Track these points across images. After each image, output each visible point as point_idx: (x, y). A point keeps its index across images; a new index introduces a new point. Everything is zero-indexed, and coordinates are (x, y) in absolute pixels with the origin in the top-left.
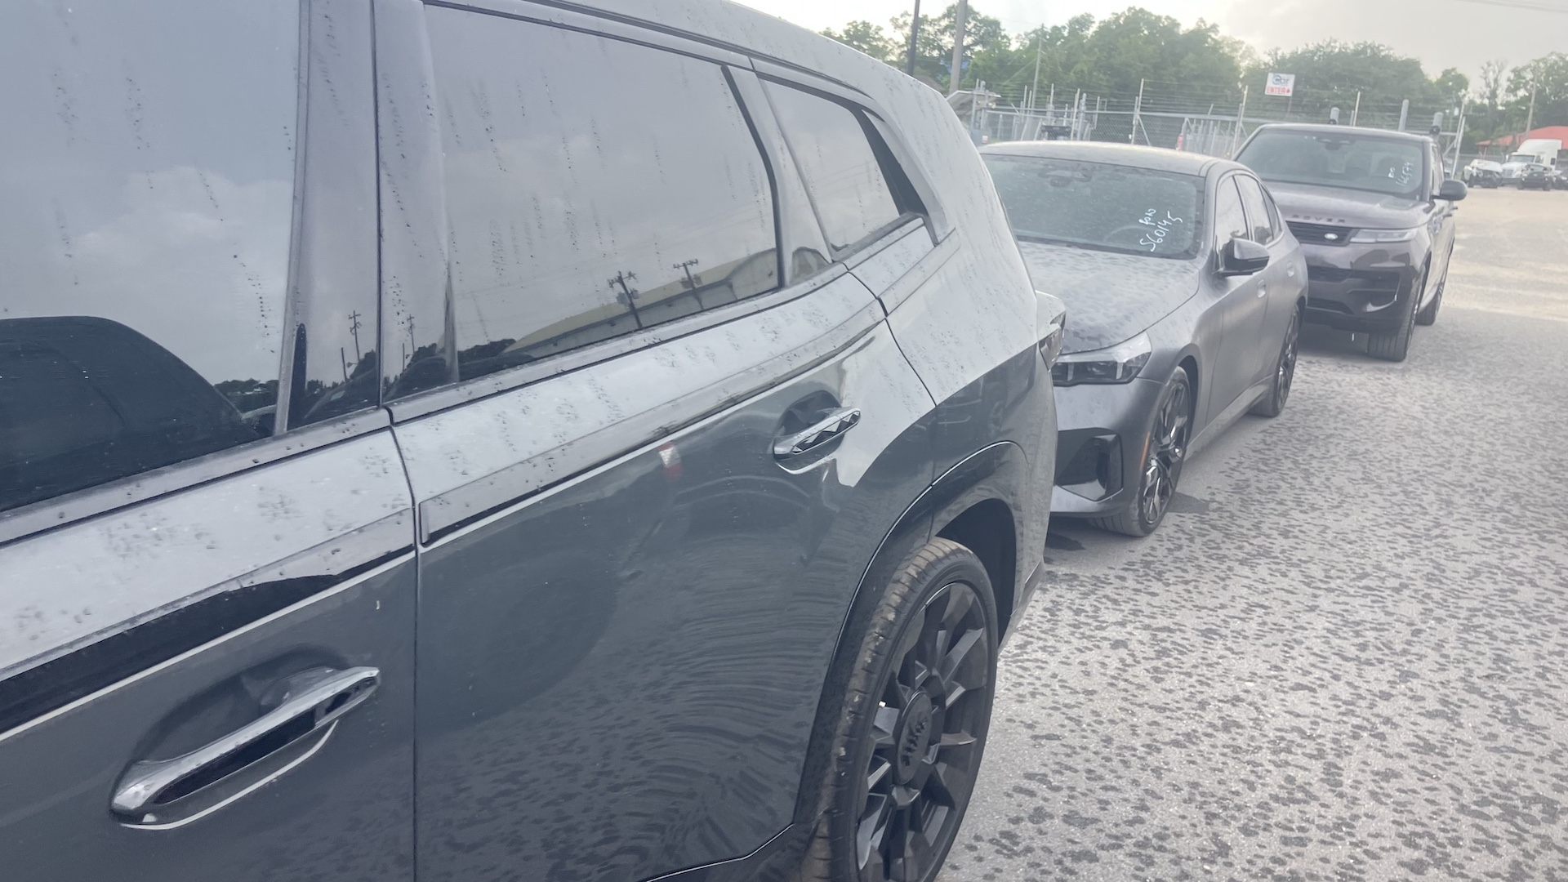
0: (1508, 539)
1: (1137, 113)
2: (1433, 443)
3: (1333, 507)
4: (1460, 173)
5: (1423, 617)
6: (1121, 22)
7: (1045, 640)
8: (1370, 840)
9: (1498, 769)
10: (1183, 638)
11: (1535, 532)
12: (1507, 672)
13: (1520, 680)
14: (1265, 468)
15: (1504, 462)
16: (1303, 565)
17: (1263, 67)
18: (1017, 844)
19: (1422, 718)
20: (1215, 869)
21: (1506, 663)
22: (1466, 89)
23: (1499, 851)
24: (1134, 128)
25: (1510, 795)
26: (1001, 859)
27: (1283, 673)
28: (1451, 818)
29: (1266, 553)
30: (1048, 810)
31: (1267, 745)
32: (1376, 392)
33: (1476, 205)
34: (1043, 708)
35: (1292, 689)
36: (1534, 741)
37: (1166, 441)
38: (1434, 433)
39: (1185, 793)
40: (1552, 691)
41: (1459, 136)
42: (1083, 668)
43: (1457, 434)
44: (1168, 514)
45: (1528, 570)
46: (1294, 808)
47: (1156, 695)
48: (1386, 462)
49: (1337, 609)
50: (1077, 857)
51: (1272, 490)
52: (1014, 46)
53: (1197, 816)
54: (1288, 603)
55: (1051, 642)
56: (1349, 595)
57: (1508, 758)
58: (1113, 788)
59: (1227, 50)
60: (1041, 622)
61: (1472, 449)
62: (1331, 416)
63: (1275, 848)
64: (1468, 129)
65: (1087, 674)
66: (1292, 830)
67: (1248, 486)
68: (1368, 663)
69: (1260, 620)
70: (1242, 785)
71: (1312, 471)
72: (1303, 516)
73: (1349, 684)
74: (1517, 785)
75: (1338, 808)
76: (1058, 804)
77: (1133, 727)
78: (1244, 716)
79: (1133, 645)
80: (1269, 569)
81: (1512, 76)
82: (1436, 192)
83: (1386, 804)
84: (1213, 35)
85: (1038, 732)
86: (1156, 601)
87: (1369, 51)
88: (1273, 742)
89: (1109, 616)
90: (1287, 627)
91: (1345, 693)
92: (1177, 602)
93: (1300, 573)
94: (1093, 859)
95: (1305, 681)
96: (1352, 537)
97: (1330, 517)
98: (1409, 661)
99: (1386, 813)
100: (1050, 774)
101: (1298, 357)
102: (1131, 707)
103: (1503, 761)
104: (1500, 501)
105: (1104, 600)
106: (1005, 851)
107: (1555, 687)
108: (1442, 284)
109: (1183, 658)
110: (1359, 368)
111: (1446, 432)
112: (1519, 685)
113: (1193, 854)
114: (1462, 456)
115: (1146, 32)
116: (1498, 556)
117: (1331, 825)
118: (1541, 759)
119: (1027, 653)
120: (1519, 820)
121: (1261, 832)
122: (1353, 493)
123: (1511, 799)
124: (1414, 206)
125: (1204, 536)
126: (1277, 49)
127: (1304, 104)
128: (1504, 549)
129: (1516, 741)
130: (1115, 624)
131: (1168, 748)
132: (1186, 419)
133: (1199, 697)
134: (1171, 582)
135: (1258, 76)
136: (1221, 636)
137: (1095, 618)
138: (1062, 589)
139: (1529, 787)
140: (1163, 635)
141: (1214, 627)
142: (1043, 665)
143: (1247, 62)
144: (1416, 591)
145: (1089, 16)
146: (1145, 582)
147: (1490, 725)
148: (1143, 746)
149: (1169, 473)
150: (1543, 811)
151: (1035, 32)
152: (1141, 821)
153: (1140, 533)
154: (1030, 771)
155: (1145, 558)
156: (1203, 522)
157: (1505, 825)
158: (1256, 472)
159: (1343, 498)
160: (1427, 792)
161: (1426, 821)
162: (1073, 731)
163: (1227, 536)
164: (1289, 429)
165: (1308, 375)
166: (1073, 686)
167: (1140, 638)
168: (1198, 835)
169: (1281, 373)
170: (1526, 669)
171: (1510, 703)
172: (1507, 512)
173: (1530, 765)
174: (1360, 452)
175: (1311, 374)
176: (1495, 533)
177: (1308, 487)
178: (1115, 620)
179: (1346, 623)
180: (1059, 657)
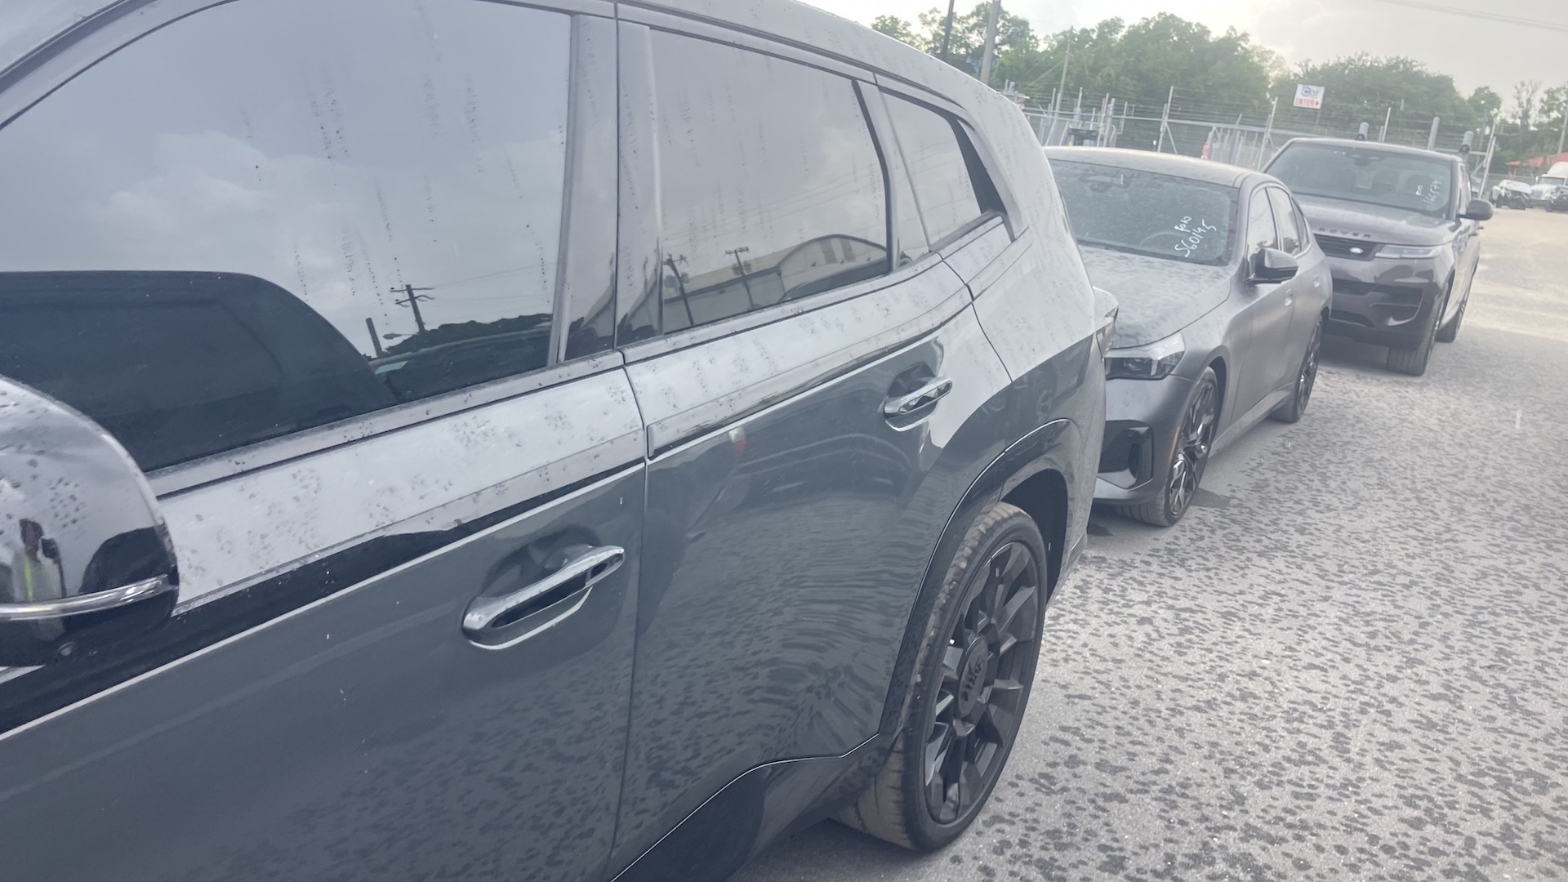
0: (1516, 546)
1: (1165, 121)
2: (1448, 454)
3: (1348, 509)
4: (1488, 193)
5: (1431, 611)
6: (1151, 27)
7: (1076, 614)
8: (1373, 799)
9: (1495, 747)
10: (1204, 619)
11: (1543, 541)
12: (1508, 664)
13: (1520, 671)
14: (1285, 470)
15: (1517, 475)
16: (1318, 559)
17: (1292, 78)
18: (1055, 784)
19: (1426, 699)
20: (1232, 814)
21: (1507, 656)
22: (1498, 108)
23: (1493, 814)
24: (1162, 135)
25: (1504, 769)
26: (1040, 795)
27: (1297, 654)
28: (1449, 786)
29: (1284, 547)
30: (1082, 758)
31: (1280, 714)
32: (1394, 404)
33: (1502, 225)
34: (1076, 672)
35: (1304, 668)
36: (1530, 725)
37: (1193, 437)
38: (1450, 445)
39: (1206, 750)
40: (1550, 683)
41: (1489, 156)
42: (1112, 640)
43: (1472, 447)
44: (1191, 508)
45: (1533, 575)
46: (1305, 770)
47: (1179, 666)
48: (1401, 469)
49: (1350, 600)
50: (1108, 798)
51: (1291, 491)
52: (1042, 47)
53: (1217, 770)
54: (1303, 592)
55: (1082, 616)
56: (1360, 588)
57: (1505, 737)
58: (1140, 743)
59: (1256, 59)
60: (1073, 598)
61: (1486, 462)
62: (1349, 425)
63: (1287, 800)
64: (1498, 149)
65: (1116, 645)
66: (1302, 786)
67: (1268, 486)
68: (1377, 649)
69: (1276, 606)
70: (1257, 747)
71: (1329, 474)
72: (1319, 515)
73: (1358, 666)
74: (1512, 761)
75: (1345, 771)
76: (1091, 753)
77: (1158, 694)
78: (1260, 689)
79: (1158, 622)
80: (1286, 561)
81: (1545, 97)
82: (1463, 211)
83: (1389, 770)
84: (1243, 44)
85: (1071, 691)
86: (1179, 585)
87: (1401, 66)
88: (1287, 712)
89: (1135, 595)
90: (1302, 613)
91: (1355, 674)
92: (1199, 587)
93: (1314, 567)
94: (1123, 800)
95: (1317, 662)
96: (1366, 537)
97: (1346, 518)
98: (1415, 650)
99: (1389, 778)
100: (1083, 728)
101: (1319, 367)
102: (1157, 676)
103: (1500, 740)
104: (1511, 511)
105: (1130, 581)
106: (1044, 790)
107: (1553, 679)
108: (1464, 302)
109: (1205, 636)
110: (1379, 380)
111: (1461, 445)
112: (1519, 675)
113: (1212, 801)
114: (1476, 468)
115: (1175, 38)
116: (1506, 561)
117: (1338, 785)
118: (1536, 740)
119: (1059, 624)
120: (1512, 791)
121: (1274, 787)
122: (1367, 496)
123: (1506, 772)
124: (1440, 224)
125: (1224, 529)
126: (1308, 60)
127: (1335, 117)
128: (1511, 555)
129: (1513, 724)
130: (1142, 603)
131: (1190, 712)
132: (1212, 417)
133: (1219, 670)
134: (1193, 568)
135: (1287, 87)
136: (1240, 619)
137: (1123, 597)
138: (1091, 570)
139: (1523, 763)
140: (1186, 615)
141: (1233, 610)
142: (1075, 636)
143: (1276, 72)
144: (1424, 588)
145: (1119, 20)
146: (1170, 568)
147: (1489, 709)
148: (1167, 709)
149: (1194, 467)
150: (1534, 784)
151: (1063, 33)
152: (1166, 772)
153: (1166, 524)
154: (1065, 724)
155: (1169, 546)
156: (1223, 516)
157: (1498, 793)
158: (1274, 473)
159: (1357, 500)
160: (1428, 762)
161: (1425, 786)
162: (1103, 693)
163: (1246, 529)
164: (1308, 435)
165: (1327, 385)
166: (1103, 655)
167: (1164, 616)
168: (1217, 786)
169: (1302, 380)
170: (1526, 662)
171: (1509, 691)
172: (1517, 521)
173: (1525, 744)
174: (1375, 459)
175: (1330, 384)
176: (1504, 540)
177: (1324, 489)
178: (1141, 600)
179: (1357, 613)
180: (1089, 629)
